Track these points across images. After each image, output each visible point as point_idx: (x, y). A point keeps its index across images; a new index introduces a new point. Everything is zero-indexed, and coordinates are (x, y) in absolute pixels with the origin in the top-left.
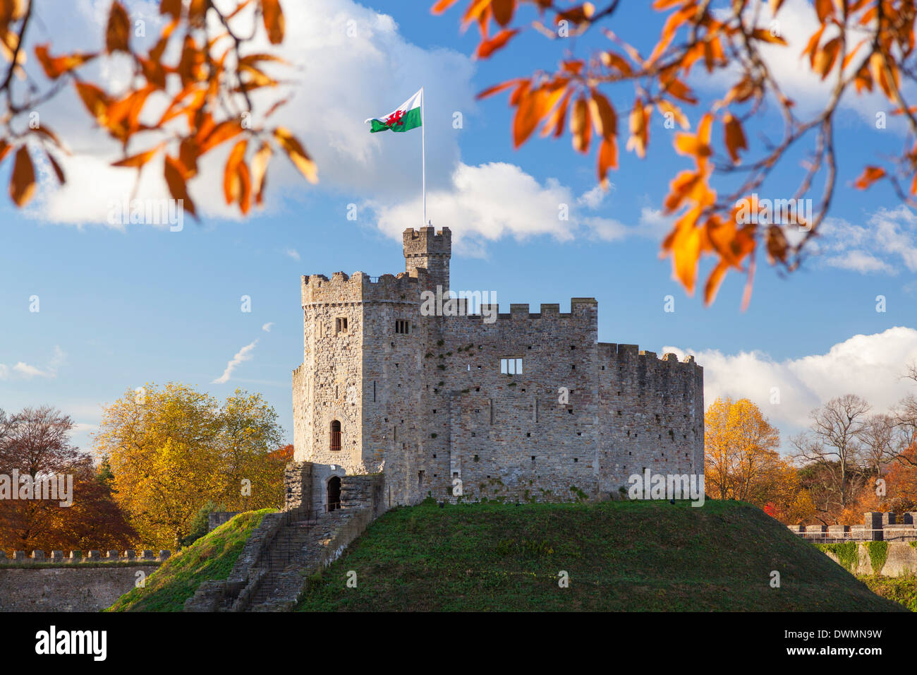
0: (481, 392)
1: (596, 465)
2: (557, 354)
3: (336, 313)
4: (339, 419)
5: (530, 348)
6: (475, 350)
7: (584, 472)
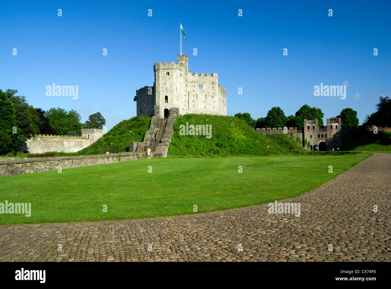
0: (195, 92)
1: (218, 109)
2: (210, 85)
3: (166, 71)
4: (167, 95)
5: (204, 83)
6: (193, 82)
7: (215, 110)
